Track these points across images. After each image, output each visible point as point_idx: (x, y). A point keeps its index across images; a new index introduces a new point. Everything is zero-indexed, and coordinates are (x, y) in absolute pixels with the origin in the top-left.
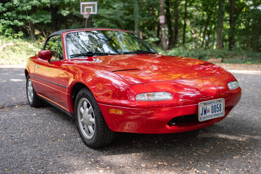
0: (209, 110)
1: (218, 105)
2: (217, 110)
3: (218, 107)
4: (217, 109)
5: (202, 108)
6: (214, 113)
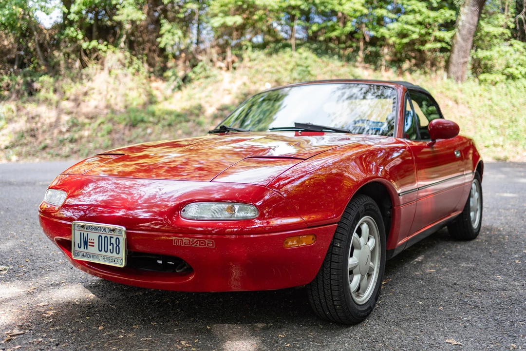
0: (92, 241)
1: (113, 238)
2: (110, 249)
3: (113, 244)
4: (110, 245)
5: (81, 233)
6: (103, 253)
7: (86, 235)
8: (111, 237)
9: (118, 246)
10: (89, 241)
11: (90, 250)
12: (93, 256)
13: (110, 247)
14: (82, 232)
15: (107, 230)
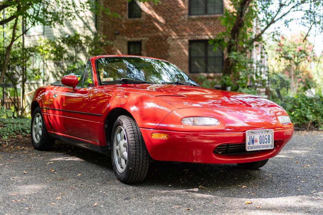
7: (253, 137)
8: (266, 136)
9: (269, 139)
10: (254, 140)
11: (256, 144)
12: (257, 147)
13: (265, 141)
14: (251, 136)
15: (264, 132)
